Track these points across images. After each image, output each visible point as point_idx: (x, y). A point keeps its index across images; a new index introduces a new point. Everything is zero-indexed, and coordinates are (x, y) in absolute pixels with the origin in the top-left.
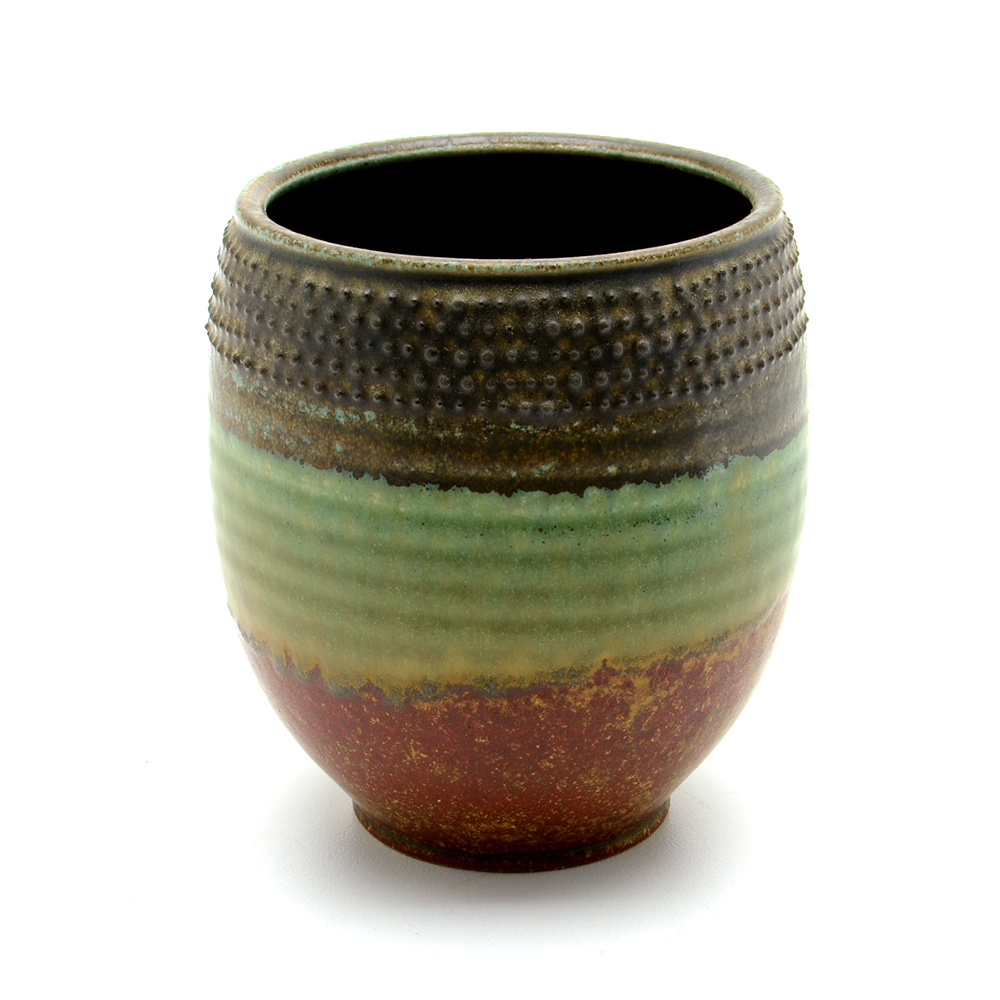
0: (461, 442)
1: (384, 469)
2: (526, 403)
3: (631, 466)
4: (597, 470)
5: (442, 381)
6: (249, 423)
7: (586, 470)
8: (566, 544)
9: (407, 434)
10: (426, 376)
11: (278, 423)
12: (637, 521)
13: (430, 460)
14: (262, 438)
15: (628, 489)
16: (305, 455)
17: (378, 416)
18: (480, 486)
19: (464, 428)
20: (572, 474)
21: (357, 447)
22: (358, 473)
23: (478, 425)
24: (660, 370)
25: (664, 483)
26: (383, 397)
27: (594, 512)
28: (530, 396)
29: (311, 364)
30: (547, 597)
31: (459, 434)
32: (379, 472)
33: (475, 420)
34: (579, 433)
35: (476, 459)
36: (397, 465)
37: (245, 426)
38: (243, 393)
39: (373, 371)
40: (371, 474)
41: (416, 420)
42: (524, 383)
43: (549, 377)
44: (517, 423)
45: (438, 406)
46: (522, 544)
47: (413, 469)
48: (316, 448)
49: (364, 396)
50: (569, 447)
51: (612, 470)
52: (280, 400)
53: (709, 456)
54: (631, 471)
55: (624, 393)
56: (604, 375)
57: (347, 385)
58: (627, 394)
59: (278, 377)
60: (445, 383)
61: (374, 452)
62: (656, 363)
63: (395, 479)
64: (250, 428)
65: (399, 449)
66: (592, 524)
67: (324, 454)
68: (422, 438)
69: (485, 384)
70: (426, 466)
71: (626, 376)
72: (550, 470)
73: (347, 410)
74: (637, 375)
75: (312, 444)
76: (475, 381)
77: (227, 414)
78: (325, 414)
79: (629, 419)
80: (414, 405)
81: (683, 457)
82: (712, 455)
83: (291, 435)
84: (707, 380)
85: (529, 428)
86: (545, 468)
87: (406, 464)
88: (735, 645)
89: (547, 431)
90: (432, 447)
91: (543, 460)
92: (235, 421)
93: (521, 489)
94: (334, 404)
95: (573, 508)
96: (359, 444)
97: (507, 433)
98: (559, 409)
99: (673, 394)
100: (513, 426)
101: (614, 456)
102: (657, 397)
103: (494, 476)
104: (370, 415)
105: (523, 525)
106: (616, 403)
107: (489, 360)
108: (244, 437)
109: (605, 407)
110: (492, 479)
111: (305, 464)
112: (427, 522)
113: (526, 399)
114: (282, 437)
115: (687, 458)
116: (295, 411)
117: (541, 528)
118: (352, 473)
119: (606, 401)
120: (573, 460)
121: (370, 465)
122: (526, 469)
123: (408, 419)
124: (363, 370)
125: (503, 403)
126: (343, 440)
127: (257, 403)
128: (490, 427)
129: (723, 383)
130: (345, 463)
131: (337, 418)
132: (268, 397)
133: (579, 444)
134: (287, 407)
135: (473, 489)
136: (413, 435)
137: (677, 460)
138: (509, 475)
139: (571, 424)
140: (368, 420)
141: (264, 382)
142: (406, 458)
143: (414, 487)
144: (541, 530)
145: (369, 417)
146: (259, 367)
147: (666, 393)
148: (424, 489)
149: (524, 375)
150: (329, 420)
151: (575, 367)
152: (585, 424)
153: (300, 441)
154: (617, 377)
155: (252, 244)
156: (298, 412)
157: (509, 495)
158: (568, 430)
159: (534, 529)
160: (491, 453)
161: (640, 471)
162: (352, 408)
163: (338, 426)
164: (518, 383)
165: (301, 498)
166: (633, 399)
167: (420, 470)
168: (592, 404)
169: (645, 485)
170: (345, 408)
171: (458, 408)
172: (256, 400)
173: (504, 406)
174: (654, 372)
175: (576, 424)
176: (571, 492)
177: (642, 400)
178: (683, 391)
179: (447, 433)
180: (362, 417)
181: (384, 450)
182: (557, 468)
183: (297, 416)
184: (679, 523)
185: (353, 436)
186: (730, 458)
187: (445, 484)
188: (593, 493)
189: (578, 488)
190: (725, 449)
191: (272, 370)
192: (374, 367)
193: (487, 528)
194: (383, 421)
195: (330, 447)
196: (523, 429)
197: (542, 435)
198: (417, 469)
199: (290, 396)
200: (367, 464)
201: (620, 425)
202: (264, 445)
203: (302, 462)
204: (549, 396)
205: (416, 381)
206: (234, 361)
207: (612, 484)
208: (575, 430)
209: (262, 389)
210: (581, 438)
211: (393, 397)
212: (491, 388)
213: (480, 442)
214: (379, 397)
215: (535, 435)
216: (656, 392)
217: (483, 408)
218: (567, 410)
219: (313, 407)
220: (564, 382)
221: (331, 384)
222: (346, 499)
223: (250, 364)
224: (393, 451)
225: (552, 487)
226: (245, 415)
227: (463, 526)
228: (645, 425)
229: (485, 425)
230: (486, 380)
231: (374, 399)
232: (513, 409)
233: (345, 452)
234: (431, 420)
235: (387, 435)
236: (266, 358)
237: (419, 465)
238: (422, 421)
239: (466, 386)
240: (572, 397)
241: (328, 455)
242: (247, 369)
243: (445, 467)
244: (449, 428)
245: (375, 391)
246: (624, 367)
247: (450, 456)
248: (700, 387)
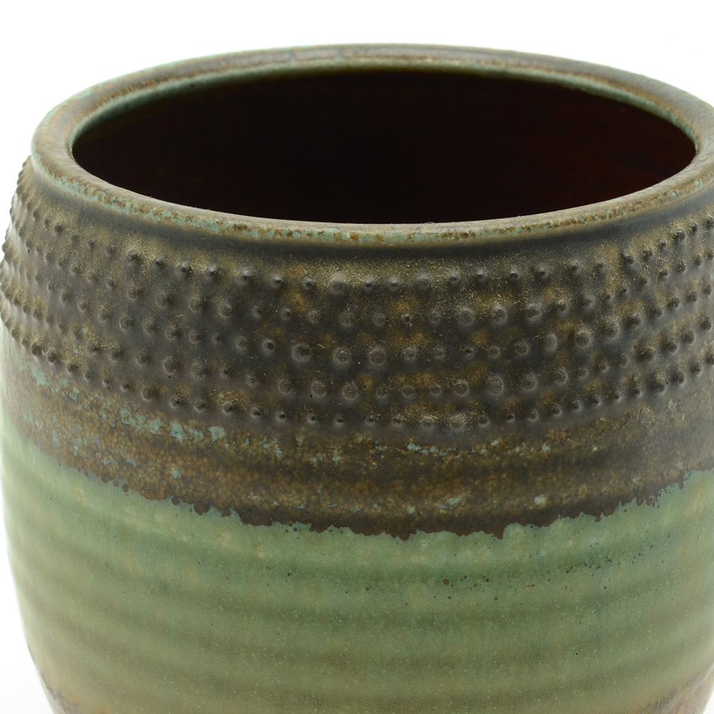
0: (341, 469)
1: (237, 503)
2: (428, 417)
3: (564, 495)
4: (521, 503)
5: (316, 391)
6: (54, 432)
7: (508, 503)
8: (481, 598)
9: (267, 458)
10: (293, 381)
11: (92, 437)
12: (571, 565)
13: (299, 491)
14: (72, 454)
15: (560, 526)
16: (129, 480)
17: (228, 433)
18: (366, 526)
19: (346, 451)
20: (488, 508)
21: (200, 472)
22: (202, 507)
23: (364, 447)
24: (603, 367)
25: (606, 515)
26: (235, 409)
27: (516, 556)
28: (433, 408)
29: (136, 362)
30: (452, 667)
31: (339, 458)
32: (230, 506)
33: (360, 439)
34: (498, 455)
35: (361, 491)
36: (254, 498)
37: (49, 436)
38: (45, 393)
39: (222, 375)
40: (220, 509)
41: (280, 440)
42: (426, 390)
43: (460, 382)
44: (416, 443)
45: (310, 421)
46: (421, 600)
47: (276, 503)
48: (145, 471)
49: (209, 406)
50: (485, 472)
51: (541, 501)
52: (95, 406)
53: (662, 474)
54: (564, 502)
55: (558, 400)
56: (533, 377)
57: (187, 391)
58: (562, 401)
59: (92, 376)
60: (321, 391)
61: (223, 480)
62: (599, 359)
63: (251, 516)
64: (55, 440)
65: (256, 476)
66: (513, 572)
67: (156, 480)
68: (289, 462)
69: (374, 392)
70: (293, 499)
71: (560, 378)
72: (459, 504)
73: (187, 424)
74: (575, 375)
75: (139, 467)
76: (360, 388)
77: (25, 417)
78: (157, 428)
79: (564, 434)
80: (278, 419)
81: (629, 479)
82: (665, 473)
83: (110, 453)
84: (662, 377)
85: (433, 449)
86: (453, 501)
87: (267, 497)
88: (681, 704)
89: (456, 453)
90: (303, 474)
91: (452, 492)
92: (36, 427)
93: (422, 529)
94: (168, 416)
95: (488, 553)
96: (202, 469)
97: (403, 457)
98: (473, 424)
99: (620, 399)
100: (411, 447)
101: (543, 482)
102: (599, 404)
103: (385, 513)
104: (217, 432)
105: (423, 576)
106: (548, 413)
107: (379, 361)
108: (48, 450)
109: (534, 419)
110: (381, 516)
111: (130, 491)
112: (292, 572)
113: (429, 411)
114: (99, 455)
115: (634, 480)
116: (116, 422)
117: (446, 580)
118: (192, 506)
119: (535, 412)
120: (490, 489)
121: (218, 497)
122: (427, 503)
123: (269, 439)
124: (207, 372)
125: (398, 416)
126: (180, 462)
127: (65, 408)
128: (380, 449)
129: (681, 380)
130: (184, 492)
131: (173, 435)
132: (79, 402)
133: (498, 469)
134: (104, 416)
135: (356, 530)
136: (276, 460)
137: (622, 483)
138: (405, 512)
139: (489, 443)
140: (215, 438)
141: (74, 382)
142: (267, 488)
143: (277, 526)
144: (446, 582)
145: (217, 434)
146: (67, 362)
147: (612, 397)
148: (291, 529)
149: (426, 379)
150: (162, 436)
151: (494, 368)
152: (507, 443)
153: (122, 462)
154: (550, 379)
155: (56, 199)
156: (119, 424)
157: (405, 537)
158: (484, 451)
159: (438, 581)
160: (381, 482)
161: (576, 500)
162: (194, 422)
163: (174, 445)
164: (418, 391)
165: (124, 534)
166: (570, 407)
167: (286, 504)
168: (517, 416)
169: (583, 518)
170: (184, 421)
171: (338, 425)
172: (66, 404)
173: (399, 421)
174: (596, 370)
175: (495, 443)
176: (487, 532)
177: (581, 408)
178: (632, 392)
179: (321, 456)
180: (207, 434)
181: (237, 478)
182: (468, 501)
183: (118, 429)
184: (623, 564)
185: (195, 458)
186: (686, 476)
187: (320, 523)
188: (515, 532)
189: (495, 525)
190: (680, 465)
191: (85, 368)
192: (223, 369)
193: (374, 580)
194: (235, 439)
195: (163, 472)
196: (425, 452)
197: (449, 458)
198: (281, 504)
199: (109, 402)
200: (214, 495)
201: (552, 442)
202: (75, 462)
203: (125, 488)
204: (460, 407)
205: (281, 389)
206: (34, 352)
207: (540, 519)
208: (493, 451)
209: (71, 391)
210: (501, 462)
211: (249, 409)
212: (382, 398)
213: (366, 469)
214: (230, 409)
215: (440, 459)
216: (599, 398)
217: (371, 424)
218: (483, 426)
219: (141, 419)
220: (480, 387)
221: (164, 390)
222: (185, 539)
223: (55, 358)
224: (249, 479)
225: (461, 525)
226: (48, 421)
227: (345, 578)
228: (584, 440)
229: (374, 446)
230: (375, 386)
231: (224, 411)
232: (412, 425)
233: (183, 478)
234: (300, 440)
235: (241, 458)
236: (76, 351)
237: (283, 498)
238: (289, 441)
239: (348, 396)
240: (489, 409)
241: (160, 481)
242: (51, 364)
243: (319, 500)
244: (325, 450)
245: (224, 400)
246: (558, 366)
247: (326, 487)
248: (653, 386)
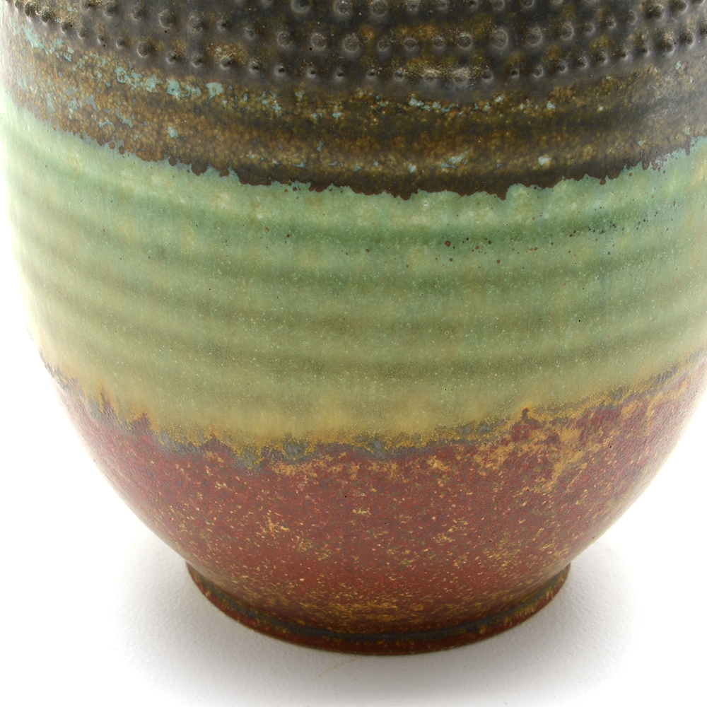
0: (342, 125)
1: (235, 162)
2: (431, 72)
3: (569, 156)
4: (525, 162)
5: (316, 42)
6: (48, 96)
7: (511, 163)
8: (483, 260)
9: (266, 114)
10: (293, 33)
11: (87, 98)
12: (575, 229)
13: (299, 149)
14: (67, 117)
15: (564, 187)
16: (126, 142)
17: (226, 89)
18: (366, 185)
19: (346, 107)
20: (491, 168)
21: (197, 131)
22: (199, 167)
23: (365, 102)
24: (611, 24)
25: (611, 178)
26: (233, 63)
27: (519, 218)
28: (437, 61)
29: (132, 17)
30: (453, 332)
31: (339, 114)
32: (228, 165)
33: (361, 94)
34: (502, 112)
35: (362, 148)
36: (253, 156)
37: (43, 101)
38: (40, 57)
39: (219, 27)
40: (218, 169)
41: (279, 95)
42: (429, 44)
43: (463, 35)
44: (418, 99)
45: (309, 75)
46: (422, 262)
47: (275, 162)
48: (142, 131)
49: (207, 61)
50: (488, 129)
51: (544, 161)
52: (90, 66)
53: (668, 139)
54: (569, 163)
55: (563, 56)
56: (538, 31)
57: (183, 46)
58: (567, 57)
59: (87, 34)
60: (320, 44)
61: (221, 138)
62: (606, 14)
63: (250, 176)
64: (50, 104)
65: (255, 134)
66: (517, 234)
67: (152, 140)
68: (288, 119)
69: (375, 44)
70: (292, 157)
71: (566, 33)
72: (462, 163)
73: (184, 80)
74: (581, 31)
75: (136, 127)
76: (361, 40)
77: (20, 83)
78: (153, 85)
79: (569, 92)
80: (277, 74)
81: (635, 142)
82: (671, 138)
83: (106, 114)
84: (670, 37)
85: (435, 105)
86: (456, 159)
87: (266, 155)
88: (684, 380)
89: (459, 109)
90: (300, 131)
91: (453, 149)
92: (30, 92)
93: (423, 188)
94: (165, 73)
95: (491, 214)
96: (199, 128)
97: (405, 113)
98: (476, 79)
99: (627, 58)
100: (413, 102)
101: (548, 142)
102: (606, 62)
103: (386, 171)
104: (215, 88)
105: (424, 237)
106: (553, 70)
107: (381, 12)
108: (43, 115)
109: (539, 76)
110: (382, 175)
111: (126, 154)
112: (293, 234)
113: (431, 65)
114: (94, 117)
115: (640, 143)
116: (111, 81)
117: (448, 241)
118: (190, 167)
119: (540, 67)
120: (493, 148)
121: (216, 156)
122: (429, 161)
123: (268, 94)
124: (205, 25)
125: (400, 70)
126: (177, 121)
127: (60, 70)
128: (381, 104)
129: (690, 41)
130: (181, 152)
131: (170, 91)
132: (74, 62)
133: (502, 127)
134: (100, 76)
135: (357, 189)
136: (275, 116)
137: (628, 146)
138: (407, 170)
139: (492, 100)
140: (212, 94)
141: (68, 41)
142: (266, 146)
143: (276, 186)
144: (448, 243)
145: (215, 90)
146: (61, 21)
147: (618, 55)
148: (290, 189)
149: (429, 31)
150: (159, 94)
151: (499, 21)
152: (511, 100)
153: (118, 122)
154: (555, 34)
156: (115, 83)
157: (406, 197)
158: (487, 108)
159: (439, 243)
160: (382, 140)
161: (580, 162)
162: (190, 78)
163: (171, 102)
164: (420, 44)
165: (121, 199)
166: (576, 64)
167: (285, 163)
168: (521, 72)
169: (587, 181)
170: (181, 77)
171: (338, 79)
172: (58, 66)
173: (401, 76)
174: (603, 26)
175: (499, 99)
176: (490, 193)
177: (586, 65)
178: (639, 52)
179: (322, 112)
180: (204, 90)
181: (236, 136)
182: (471, 160)
183: (114, 88)
184: (628, 230)
185: (192, 116)
186: (693, 142)
187: (319, 182)
188: (518, 193)
189: (498, 186)
190: (687, 130)
191: (79, 26)
192: (220, 22)
193: (375, 241)
194: (233, 95)
195: (160, 132)
196: (427, 108)
197: (452, 115)
198: (280, 162)
199: (104, 61)
200: (211, 155)
201: (557, 100)
202: (70, 126)
203: (122, 150)
204: (463, 61)
205: (280, 41)
206: (28, 13)
207: (544, 180)
208: (496, 108)
209: (66, 51)
210: (504, 119)
211: (247, 63)
212: (383, 51)
213: (367, 125)
214: (228, 64)
215: (442, 116)
216: (605, 55)
217: (371, 78)
218: (487, 81)
219: (137, 77)
220: (484, 42)
221: (160, 45)
222: (182, 201)
223: (49, 17)
224: (247, 137)
225: (463, 185)
226: (42, 85)
227: (344, 239)
228: (589, 99)
229: (375, 101)
230: (377, 38)
231: (221, 66)
232: (414, 79)
233: (181, 137)
234: (300, 95)
235: (239, 115)
236: (70, 9)
237: (282, 156)
238: (288, 97)
239: (349, 48)
240: (493, 62)
241: (157, 141)
242: (45, 24)
243: (318, 158)
244: (325, 105)
245: (222, 54)
246: (564, 20)
247: (326, 144)
248: (661, 46)
